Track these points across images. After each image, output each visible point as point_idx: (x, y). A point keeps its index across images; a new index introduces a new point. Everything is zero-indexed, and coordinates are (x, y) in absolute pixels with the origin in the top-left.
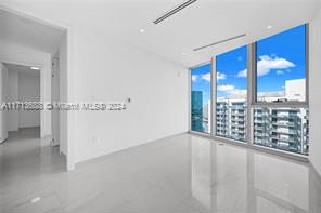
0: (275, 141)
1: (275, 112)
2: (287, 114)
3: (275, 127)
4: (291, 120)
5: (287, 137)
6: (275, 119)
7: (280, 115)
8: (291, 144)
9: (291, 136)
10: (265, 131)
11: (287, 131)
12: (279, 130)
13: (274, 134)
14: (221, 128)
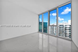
0: (66, 35)
2: (69, 28)
3: (66, 31)
4: (70, 30)
5: (69, 34)
6: (66, 30)
7: (67, 28)
10: (64, 32)
11: (69, 32)
12: (67, 32)
14: (52, 32)
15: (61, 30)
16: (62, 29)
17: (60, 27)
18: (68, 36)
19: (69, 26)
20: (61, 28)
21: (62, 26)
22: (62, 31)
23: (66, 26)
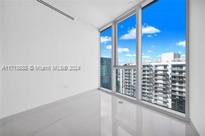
0: (156, 88)
1: (156, 71)
2: (162, 72)
3: (156, 80)
4: (164, 76)
6: (156, 75)
7: (158, 73)
8: (164, 89)
9: (164, 84)
10: (151, 82)
11: (162, 82)
12: (158, 81)
13: (156, 84)
14: (127, 81)
15: (146, 77)
16: (148, 75)
17: (144, 71)
18: (160, 91)
19: (162, 68)
20: (147, 73)
21: (148, 66)
22: (148, 79)
23: (156, 66)
